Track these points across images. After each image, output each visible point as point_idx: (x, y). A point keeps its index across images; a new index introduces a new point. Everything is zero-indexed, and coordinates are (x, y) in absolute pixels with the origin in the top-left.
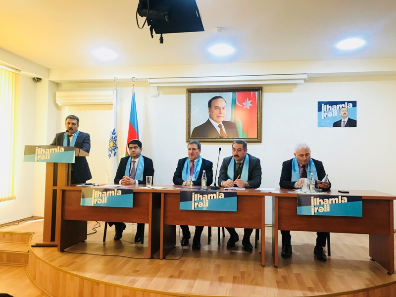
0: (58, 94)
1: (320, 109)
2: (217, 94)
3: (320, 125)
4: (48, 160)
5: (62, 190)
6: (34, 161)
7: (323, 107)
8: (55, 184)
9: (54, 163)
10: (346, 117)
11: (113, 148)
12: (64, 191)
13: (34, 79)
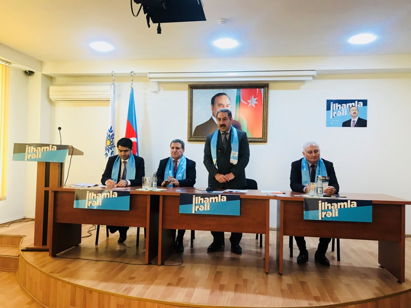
0: (52, 88)
1: (328, 108)
2: (221, 91)
3: (328, 125)
4: (39, 158)
5: (54, 191)
6: (24, 160)
7: (332, 105)
8: (47, 184)
9: (46, 163)
10: (356, 116)
11: (110, 147)
13: (26, 72)
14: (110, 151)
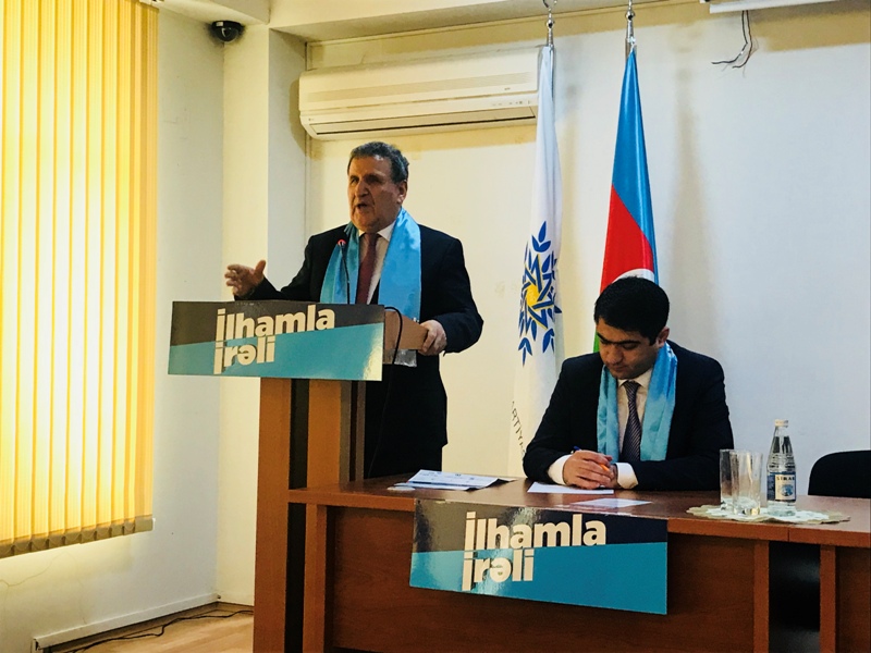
4: (266, 365)
5: (330, 508)
6: (210, 372)
8: (298, 478)
9: (294, 380)
11: (538, 312)
12: (334, 514)
13: (213, 27)
14: (542, 331)
